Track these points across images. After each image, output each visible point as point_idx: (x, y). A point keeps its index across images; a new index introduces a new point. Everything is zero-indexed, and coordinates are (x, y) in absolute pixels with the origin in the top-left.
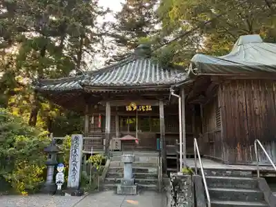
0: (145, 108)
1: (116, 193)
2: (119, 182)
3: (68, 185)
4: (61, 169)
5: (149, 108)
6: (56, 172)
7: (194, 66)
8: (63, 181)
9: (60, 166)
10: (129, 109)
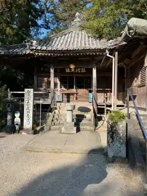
0: (81, 70)
1: (61, 133)
2: (63, 124)
3: (24, 127)
4: (17, 115)
5: (84, 71)
6: (14, 117)
7: (130, 29)
8: (19, 124)
9: (16, 113)
10: (68, 71)
